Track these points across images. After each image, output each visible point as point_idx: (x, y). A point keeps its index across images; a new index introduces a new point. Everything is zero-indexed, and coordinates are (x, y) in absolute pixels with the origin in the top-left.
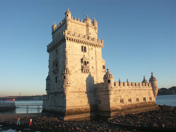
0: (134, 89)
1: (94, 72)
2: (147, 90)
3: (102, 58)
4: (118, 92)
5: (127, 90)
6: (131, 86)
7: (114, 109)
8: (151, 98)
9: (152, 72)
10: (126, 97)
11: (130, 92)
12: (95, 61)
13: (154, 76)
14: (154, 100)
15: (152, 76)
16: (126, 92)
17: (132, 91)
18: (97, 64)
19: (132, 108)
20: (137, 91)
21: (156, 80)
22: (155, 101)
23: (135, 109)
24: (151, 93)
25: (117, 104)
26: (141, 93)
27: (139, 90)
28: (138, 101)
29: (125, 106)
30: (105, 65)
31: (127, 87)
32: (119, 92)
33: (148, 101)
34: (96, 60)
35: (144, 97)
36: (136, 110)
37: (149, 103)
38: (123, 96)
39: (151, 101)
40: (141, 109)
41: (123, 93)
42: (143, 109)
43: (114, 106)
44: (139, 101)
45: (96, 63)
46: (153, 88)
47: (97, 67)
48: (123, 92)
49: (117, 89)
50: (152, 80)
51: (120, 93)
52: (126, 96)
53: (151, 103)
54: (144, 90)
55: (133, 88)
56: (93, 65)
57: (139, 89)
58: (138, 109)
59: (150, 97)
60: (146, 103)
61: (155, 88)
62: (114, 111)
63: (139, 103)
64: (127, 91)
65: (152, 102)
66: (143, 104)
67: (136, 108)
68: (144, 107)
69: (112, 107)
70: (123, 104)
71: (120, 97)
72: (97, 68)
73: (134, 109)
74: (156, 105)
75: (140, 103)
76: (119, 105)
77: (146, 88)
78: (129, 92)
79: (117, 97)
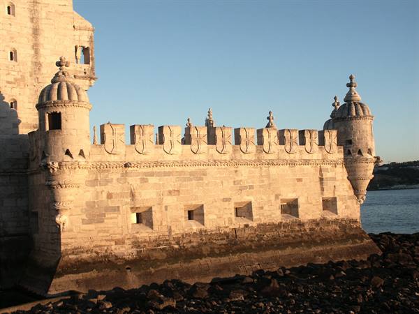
0: (227, 157)
1: (23, 78)
2: (307, 162)
3: (70, 9)
4: (115, 175)
5: (181, 164)
6: (204, 146)
7: (85, 256)
8: (329, 204)
9: (351, 78)
10: (169, 200)
11: (199, 176)
12: (30, 25)
13: (358, 97)
14: (349, 209)
15: (349, 98)
16: (169, 174)
17: (212, 170)
18: (41, 40)
19: (205, 250)
20: (244, 170)
21: (365, 117)
22: (356, 215)
23: (220, 255)
24: (334, 179)
25: (105, 231)
26: (268, 176)
27: (259, 162)
28: (250, 216)
29: (157, 242)
30: (91, 41)
31: (179, 148)
32: (125, 175)
33: (310, 217)
34: (32, 19)
35: (291, 196)
36: (224, 260)
37: (317, 224)
38: (154, 196)
39: (331, 216)
40: (254, 256)
41: (152, 180)
42: (269, 254)
43: (86, 245)
44: (255, 217)
45: (36, 32)
46: (347, 153)
47: (42, 51)
48: (152, 174)
49: (112, 158)
50: (345, 115)
51: (134, 181)
52: (170, 192)
53: (332, 227)
54: (292, 163)
55: (217, 156)
56: (14, 45)
57: (259, 160)
58: (236, 258)
59: (328, 194)
60: (301, 224)
61: (360, 152)
62: (81, 266)
63: (254, 224)
64: (179, 169)
65: (335, 222)
66: (281, 232)
67: (226, 253)
68: (282, 246)
69: (76, 245)
70: (144, 233)
71: (128, 200)
72: (42, 60)
73: (212, 254)
74: (359, 235)
75: (259, 226)
76: (118, 237)
77: (307, 156)
78: (191, 174)
79: (110, 196)
